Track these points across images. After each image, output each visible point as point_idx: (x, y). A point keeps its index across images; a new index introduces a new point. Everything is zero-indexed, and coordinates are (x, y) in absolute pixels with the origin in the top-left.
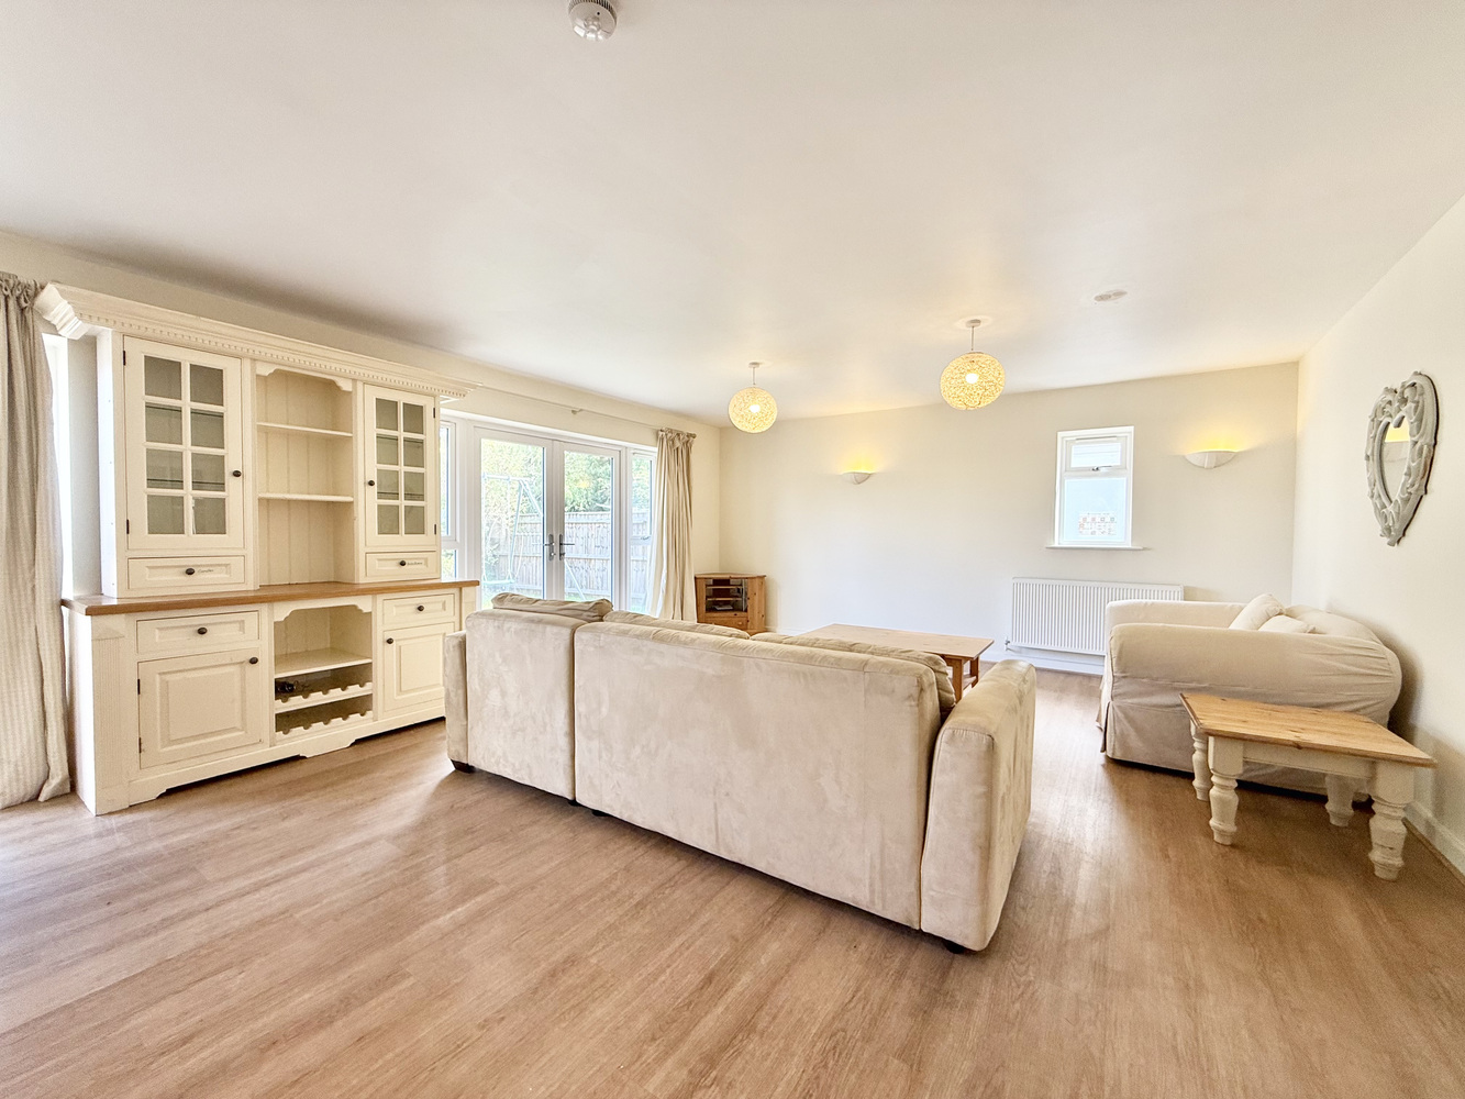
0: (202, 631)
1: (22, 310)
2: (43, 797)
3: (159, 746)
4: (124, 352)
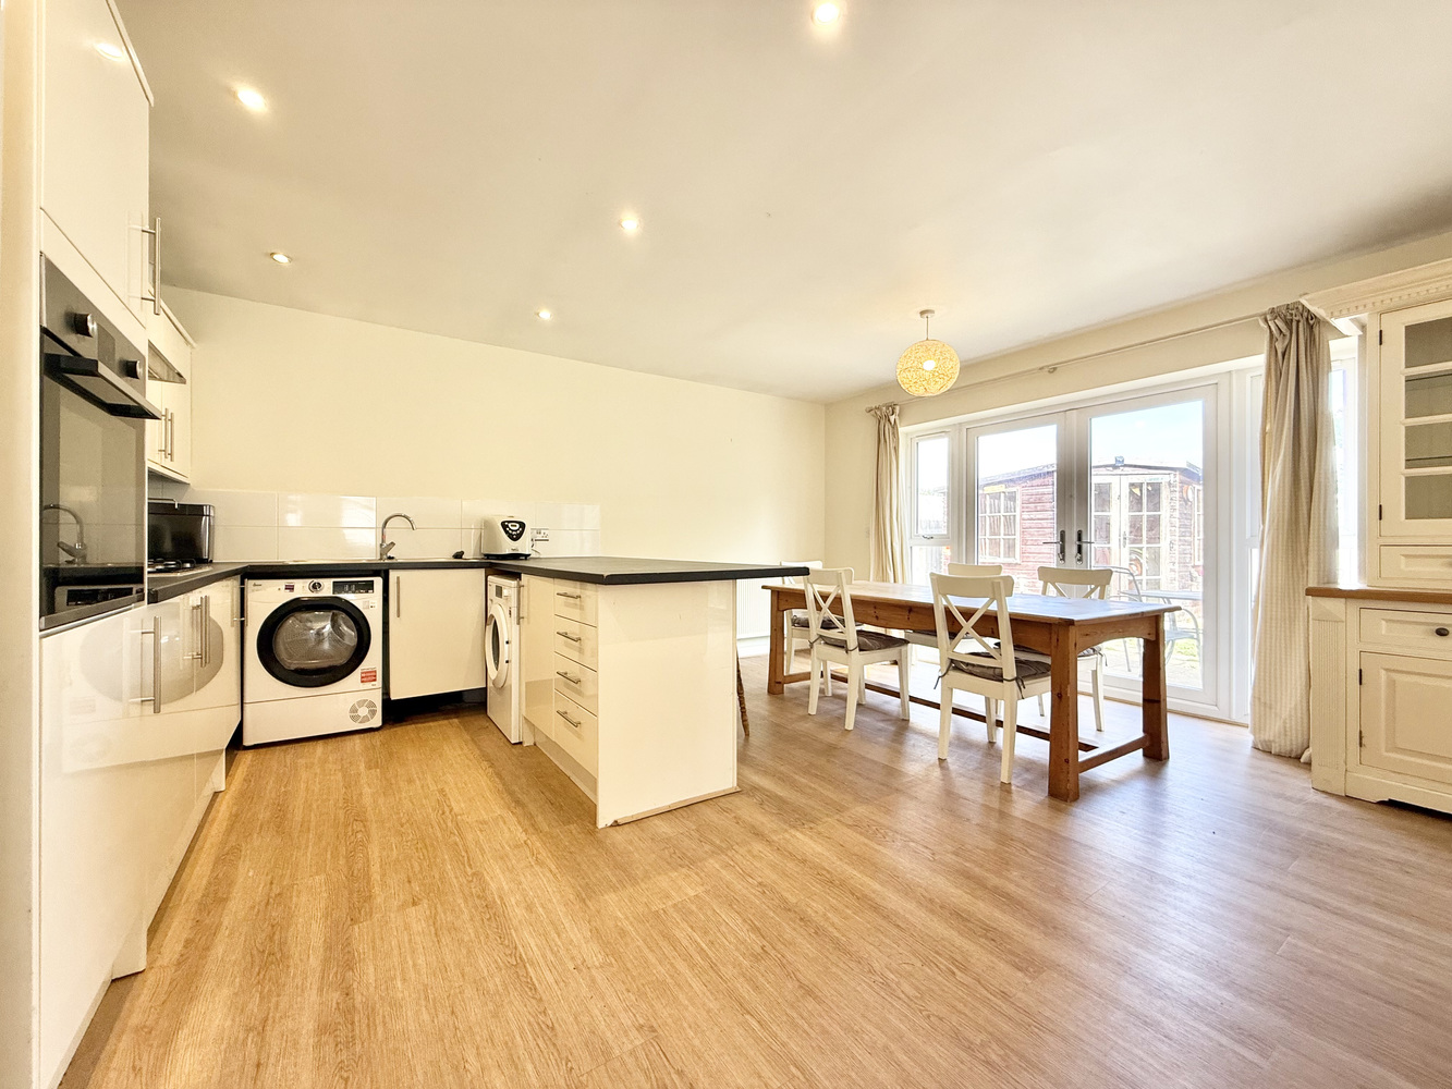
0: (1442, 632)
1: (1312, 327)
2: (1302, 760)
3: (1383, 749)
4: (1381, 332)
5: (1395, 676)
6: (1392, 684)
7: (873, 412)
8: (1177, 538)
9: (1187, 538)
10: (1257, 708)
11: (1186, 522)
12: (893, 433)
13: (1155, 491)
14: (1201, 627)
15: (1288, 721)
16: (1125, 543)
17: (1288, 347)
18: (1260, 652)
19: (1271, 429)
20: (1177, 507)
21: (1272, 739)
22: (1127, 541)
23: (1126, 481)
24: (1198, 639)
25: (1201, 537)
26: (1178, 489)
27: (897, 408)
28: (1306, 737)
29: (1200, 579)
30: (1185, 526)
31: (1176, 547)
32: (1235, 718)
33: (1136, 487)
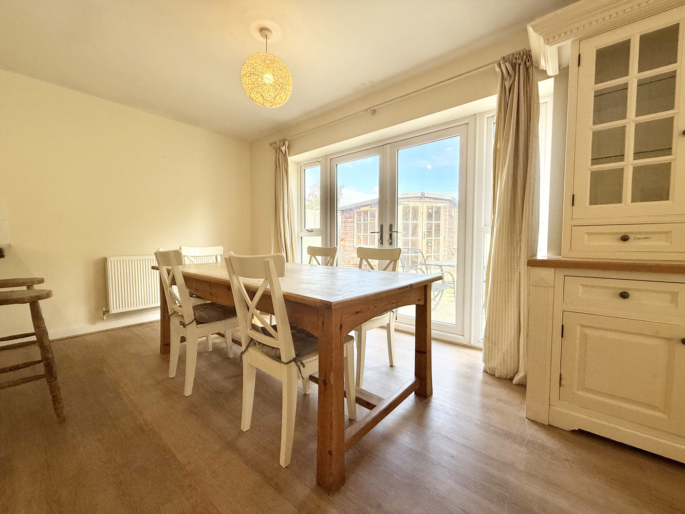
0: (624, 295)
1: (527, 69)
2: (514, 382)
3: (575, 388)
4: (579, 55)
5: (587, 331)
6: (585, 337)
7: (272, 146)
8: (447, 235)
9: (451, 235)
10: (487, 344)
11: (451, 227)
12: (285, 160)
13: (438, 212)
14: (455, 280)
15: (505, 354)
16: (424, 237)
17: (512, 85)
18: (490, 305)
19: (500, 146)
20: (447, 219)
21: (496, 367)
22: (426, 236)
23: (425, 205)
24: (454, 288)
25: (457, 234)
26: (448, 210)
27: (287, 143)
28: (516, 365)
29: (456, 255)
30: (450, 229)
31: (446, 239)
32: (473, 343)
33: (430, 208)
